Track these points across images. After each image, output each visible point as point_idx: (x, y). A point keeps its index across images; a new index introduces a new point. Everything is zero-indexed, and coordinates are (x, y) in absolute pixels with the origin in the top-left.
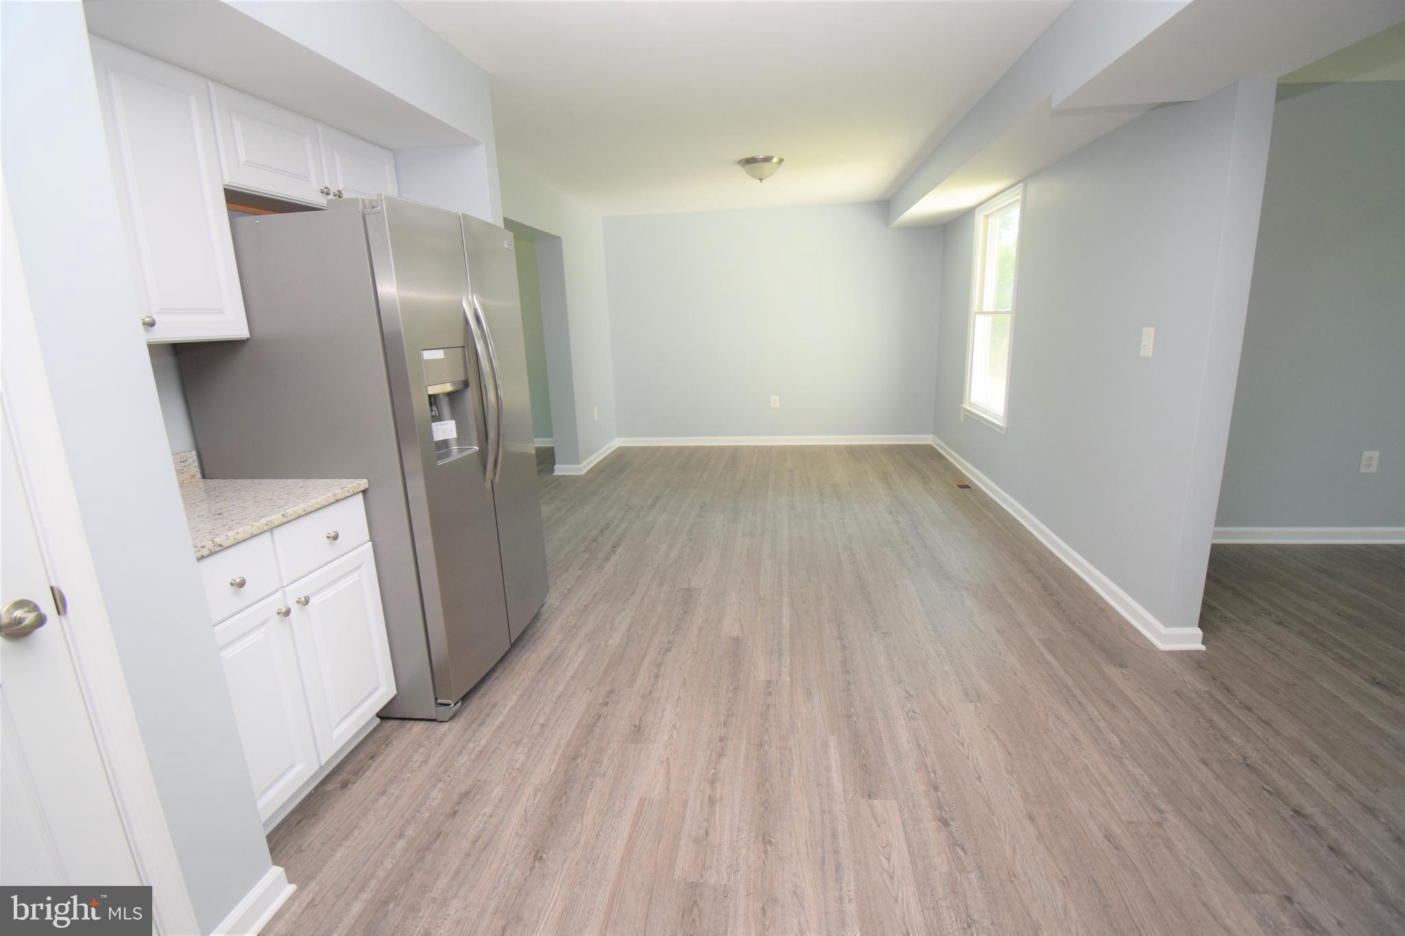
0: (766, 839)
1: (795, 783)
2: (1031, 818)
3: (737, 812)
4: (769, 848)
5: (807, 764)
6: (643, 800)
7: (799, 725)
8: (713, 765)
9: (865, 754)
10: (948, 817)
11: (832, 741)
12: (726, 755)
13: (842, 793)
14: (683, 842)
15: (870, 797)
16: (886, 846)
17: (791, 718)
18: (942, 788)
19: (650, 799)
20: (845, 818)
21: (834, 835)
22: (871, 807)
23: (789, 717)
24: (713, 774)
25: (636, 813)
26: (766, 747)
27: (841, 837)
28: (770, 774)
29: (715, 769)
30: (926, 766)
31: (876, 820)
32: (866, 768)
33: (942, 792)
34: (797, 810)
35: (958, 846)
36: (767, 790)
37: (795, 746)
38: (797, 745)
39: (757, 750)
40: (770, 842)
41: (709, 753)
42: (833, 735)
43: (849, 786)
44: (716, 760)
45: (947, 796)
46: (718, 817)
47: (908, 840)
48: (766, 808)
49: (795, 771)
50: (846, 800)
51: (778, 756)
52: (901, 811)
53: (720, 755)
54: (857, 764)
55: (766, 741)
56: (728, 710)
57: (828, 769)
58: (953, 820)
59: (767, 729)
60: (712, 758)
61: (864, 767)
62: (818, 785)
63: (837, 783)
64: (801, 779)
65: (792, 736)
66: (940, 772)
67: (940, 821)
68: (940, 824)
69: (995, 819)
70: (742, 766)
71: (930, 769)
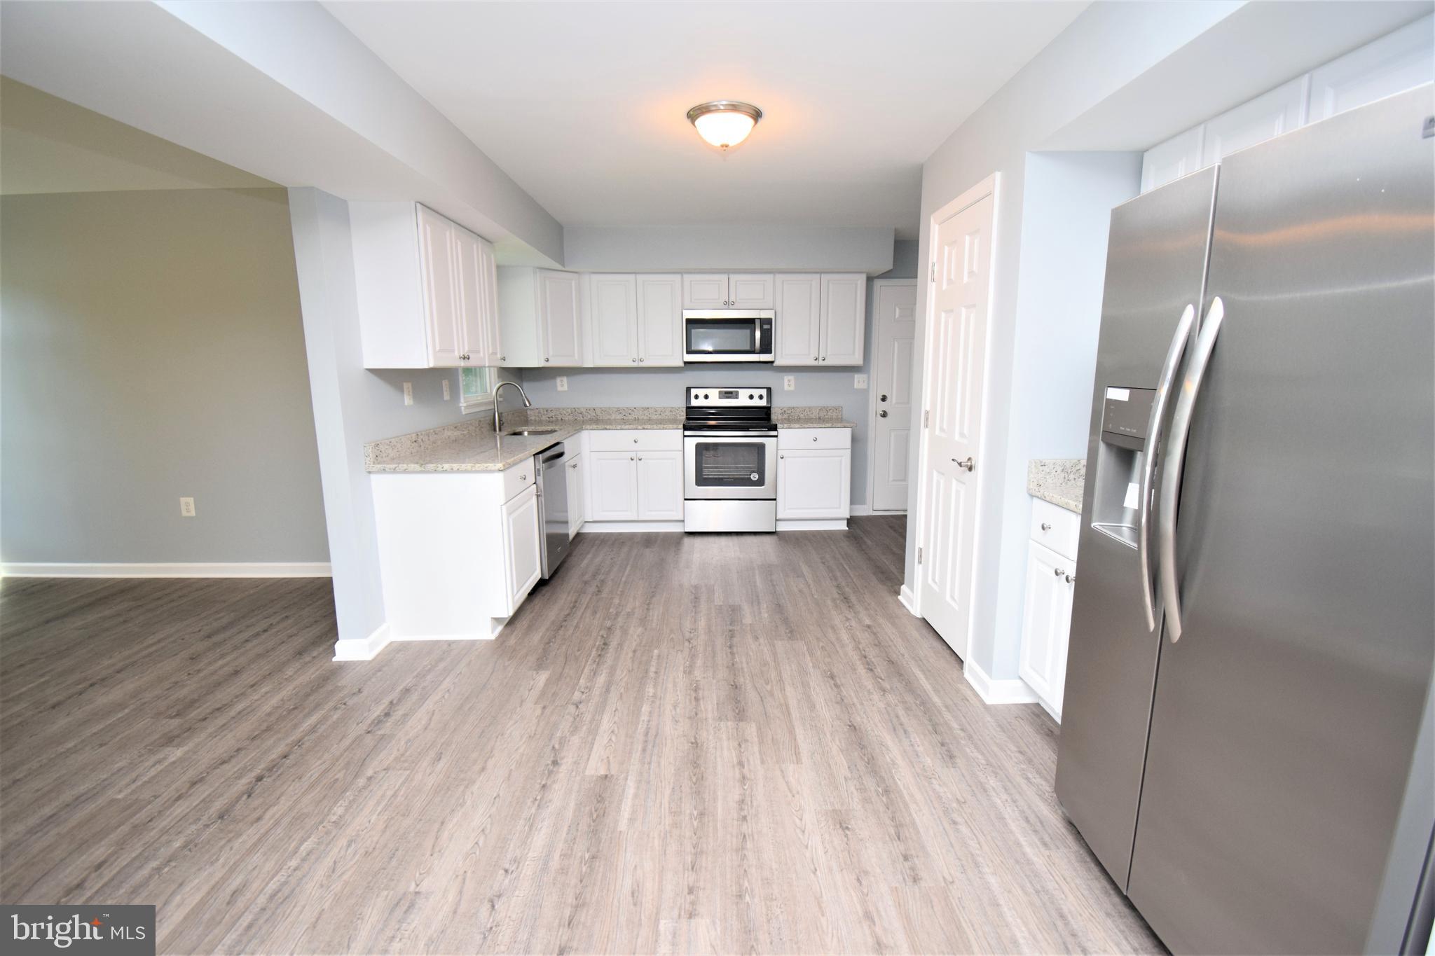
0: (696, 744)
1: (669, 782)
2: (483, 769)
3: (718, 759)
4: (693, 740)
5: (656, 798)
6: (799, 761)
7: (656, 842)
8: (747, 792)
9: (593, 812)
10: (549, 766)
11: (623, 825)
12: (736, 803)
13: (629, 778)
14: (756, 739)
15: (606, 775)
16: (608, 746)
17: (665, 851)
18: (537, 787)
19: (794, 763)
20: (632, 760)
21: (644, 750)
22: (608, 769)
23: (667, 852)
24: (745, 785)
25: (799, 753)
26: (695, 813)
27: (639, 748)
28: (691, 788)
29: (744, 789)
30: (539, 806)
31: (608, 761)
32: (599, 799)
33: (540, 784)
34: (670, 763)
35: (555, 749)
36: (695, 775)
37: (665, 817)
38: (663, 817)
39: (704, 809)
41: (754, 804)
42: (620, 832)
43: (622, 783)
44: (745, 797)
45: (538, 781)
46: (734, 755)
47: (590, 749)
48: (695, 763)
49: (668, 791)
50: (627, 772)
51: (683, 804)
52: (585, 767)
53: (742, 802)
54: (606, 803)
55: (696, 820)
56: (744, 857)
57: (636, 795)
59: (695, 834)
60: (750, 799)
61: (601, 800)
62: (649, 782)
63: (631, 784)
64: (663, 786)
65: (667, 827)
67: (557, 764)
68: (558, 762)
69: (512, 767)
70: (719, 793)
71: (537, 803)
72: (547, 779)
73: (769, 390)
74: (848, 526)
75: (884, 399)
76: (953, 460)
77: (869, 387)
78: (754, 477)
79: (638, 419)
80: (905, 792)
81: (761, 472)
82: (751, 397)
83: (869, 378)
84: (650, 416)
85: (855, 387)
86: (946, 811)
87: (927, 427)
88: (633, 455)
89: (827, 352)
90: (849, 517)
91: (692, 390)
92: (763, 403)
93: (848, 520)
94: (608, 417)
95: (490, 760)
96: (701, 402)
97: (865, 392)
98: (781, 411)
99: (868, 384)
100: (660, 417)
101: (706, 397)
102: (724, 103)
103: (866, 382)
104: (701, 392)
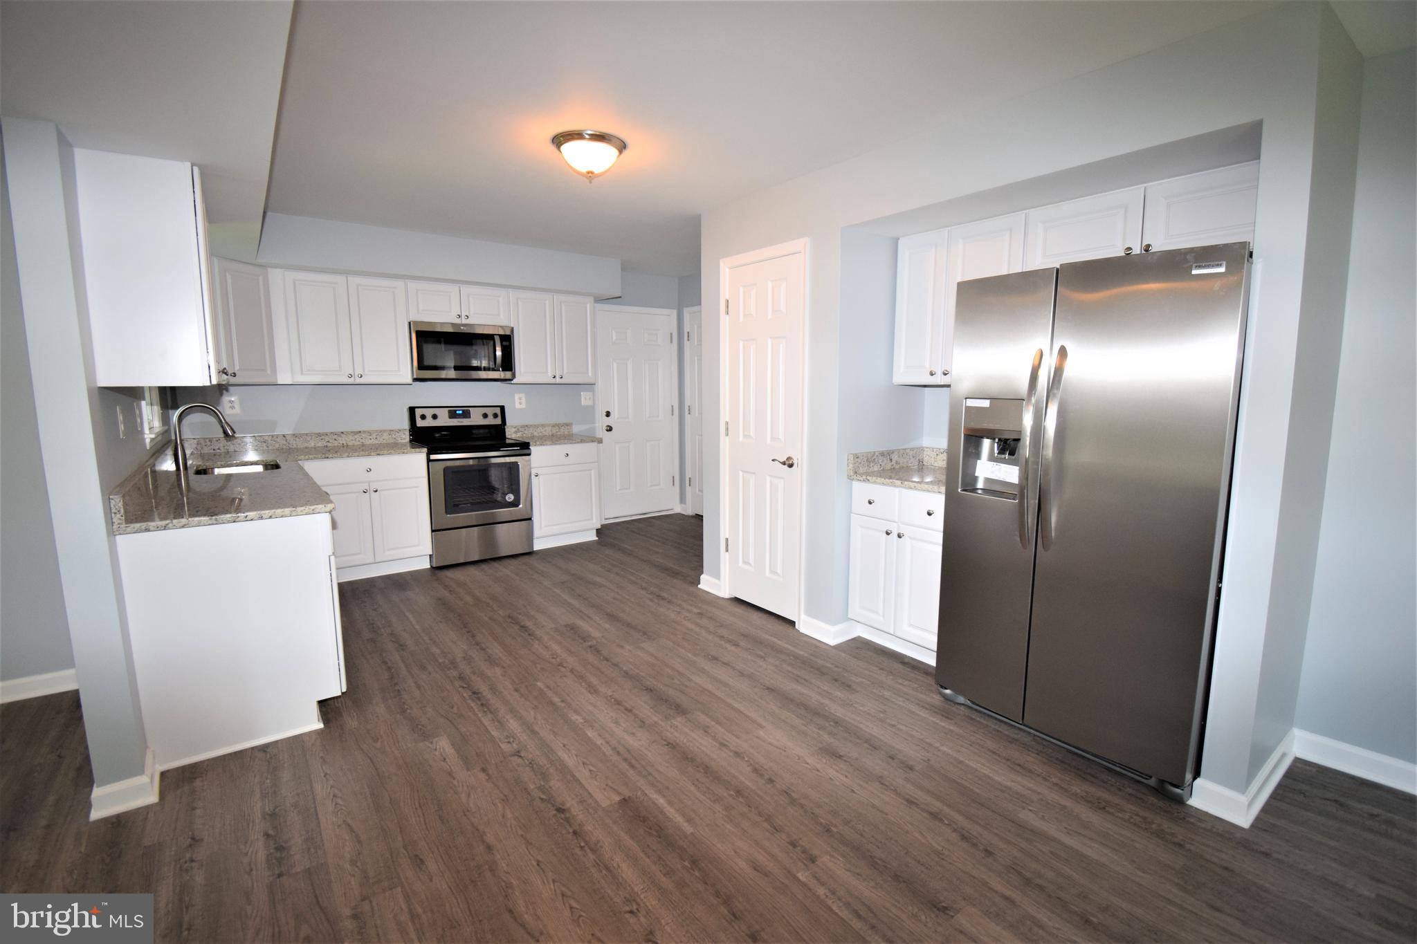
0: (671, 745)
1: (685, 781)
2: (489, 848)
4: (665, 743)
5: (689, 797)
7: (729, 826)
8: (752, 762)
9: (650, 831)
10: (559, 816)
11: (688, 829)
13: (646, 792)
15: (624, 799)
16: (596, 776)
17: (743, 829)
18: (570, 836)
19: (759, 728)
20: (633, 779)
21: (632, 766)
22: (619, 794)
23: (746, 829)
24: (744, 757)
25: (755, 720)
26: (733, 793)
27: (627, 767)
28: (708, 778)
29: (747, 761)
30: (591, 850)
31: (611, 788)
32: (642, 819)
33: (569, 833)
34: (667, 767)
35: (546, 800)
36: (698, 767)
37: (713, 806)
39: (736, 787)
40: (667, 745)
42: (692, 833)
43: (645, 799)
44: (754, 765)
45: (564, 832)
47: (582, 786)
49: (693, 788)
50: (640, 789)
51: (716, 791)
52: (596, 802)
53: (756, 770)
54: (652, 819)
55: (739, 797)
56: (802, 805)
57: (670, 803)
58: (555, 815)
59: (750, 806)
61: (644, 820)
62: (668, 788)
63: (654, 796)
64: (684, 786)
65: (724, 813)
66: (577, 850)
67: (564, 810)
68: (563, 808)
69: (520, 832)
70: (733, 771)
71: (586, 848)
72: (570, 826)
73: (502, 408)
74: (597, 536)
75: (608, 414)
76: (773, 460)
77: (594, 404)
78: (510, 498)
79: (347, 446)
80: (847, 718)
81: (516, 493)
82: (485, 416)
83: (594, 395)
84: (363, 441)
85: (583, 404)
86: (882, 720)
87: (727, 435)
88: (365, 486)
89: (563, 371)
90: (599, 527)
91: (416, 410)
92: (498, 421)
93: (597, 530)
94: (306, 445)
95: (485, 837)
96: (429, 422)
97: (591, 409)
98: (514, 430)
99: (594, 400)
100: (377, 442)
101: (435, 417)
102: (589, 132)
103: (592, 399)
104: (429, 413)
